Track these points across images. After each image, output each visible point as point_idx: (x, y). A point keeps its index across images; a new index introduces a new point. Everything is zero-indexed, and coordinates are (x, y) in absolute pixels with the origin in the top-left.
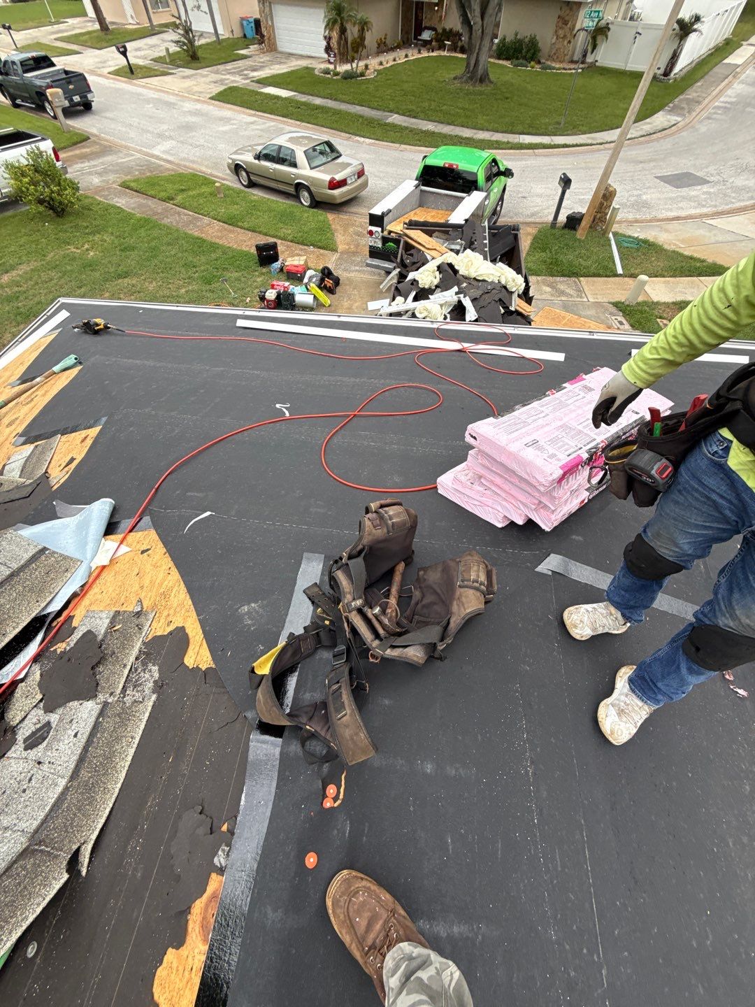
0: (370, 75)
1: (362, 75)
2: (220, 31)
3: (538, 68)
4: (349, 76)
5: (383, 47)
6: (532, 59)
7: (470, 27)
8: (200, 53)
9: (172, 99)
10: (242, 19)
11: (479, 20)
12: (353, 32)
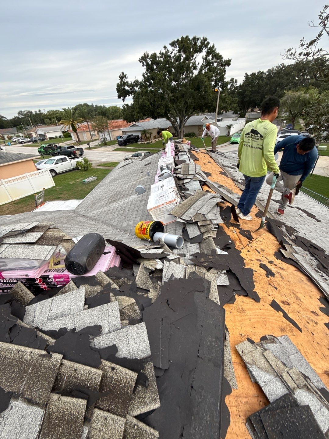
0: (153, 143)
1: (151, 143)
2: (112, 139)
3: (196, 137)
4: (147, 143)
5: (155, 138)
6: (194, 136)
7: (177, 131)
8: (107, 143)
9: (102, 152)
10: (117, 136)
11: (179, 130)
12: (148, 135)
